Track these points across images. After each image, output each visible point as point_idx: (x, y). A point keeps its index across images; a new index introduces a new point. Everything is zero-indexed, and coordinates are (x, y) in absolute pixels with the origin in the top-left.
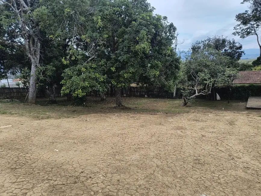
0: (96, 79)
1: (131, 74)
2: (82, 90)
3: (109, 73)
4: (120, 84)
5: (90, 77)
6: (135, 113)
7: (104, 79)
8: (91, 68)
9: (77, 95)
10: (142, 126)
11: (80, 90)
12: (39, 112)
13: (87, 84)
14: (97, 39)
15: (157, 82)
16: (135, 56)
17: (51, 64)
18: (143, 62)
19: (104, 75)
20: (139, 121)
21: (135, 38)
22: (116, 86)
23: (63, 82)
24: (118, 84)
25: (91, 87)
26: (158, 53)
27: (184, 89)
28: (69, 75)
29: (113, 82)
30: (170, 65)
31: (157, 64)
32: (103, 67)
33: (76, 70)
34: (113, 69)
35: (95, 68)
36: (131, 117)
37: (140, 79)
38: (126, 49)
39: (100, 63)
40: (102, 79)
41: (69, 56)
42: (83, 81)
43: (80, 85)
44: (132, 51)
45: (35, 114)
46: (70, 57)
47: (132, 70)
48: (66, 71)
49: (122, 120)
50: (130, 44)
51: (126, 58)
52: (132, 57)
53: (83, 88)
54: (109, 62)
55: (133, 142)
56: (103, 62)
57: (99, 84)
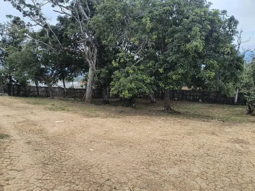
0: (143, 81)
1: (180, 75)
2: (128, 91)
3: (156, 74)
4: (168, 86)
5: (137, 78)
6: (184, 118)
7: (151, 81)
8: (139, 70)
9: (124, 95)
10: (190, 134)
11: (127, 91)
12: (92, 110)
13: (133, 86)
14: (146, 40)
15: (212, 85)
16: (185, 56)
17: (105, 67)
18: (195, 62)
19: (151, 77)
20: (186, 128)
21: (186, 37)
22: (164, 88)
23: (112, 83)
24: (165, 86)
25: (138, 89)
26: (215, 51)
27: (249, 94)
28: (118, 76)
29: (161, 84)
30: (230, 65)
31: (212, 64)
32: (151, 68)
33: (125, 72)
34: (161, 70)
35: (142, 70)
36: (178, 122)
37: (192, 81)
38: (176, 49)
39: (148, 65)
40: (149, 81)
41: (118, 59)
42: (130, 83)
43: (127, 86)
44: (182, 51)
45: (86, 112)
46: (120, 60)
47: (181, 71)
48: (116, 73)
49: (167, 125)
50: (181, 43)
51: (175, 58)
52: (182, 57)
53: (130, 90)
54: (157, 63)
55: (175, 152)
56: (150, 64)
57: (146, 86)
